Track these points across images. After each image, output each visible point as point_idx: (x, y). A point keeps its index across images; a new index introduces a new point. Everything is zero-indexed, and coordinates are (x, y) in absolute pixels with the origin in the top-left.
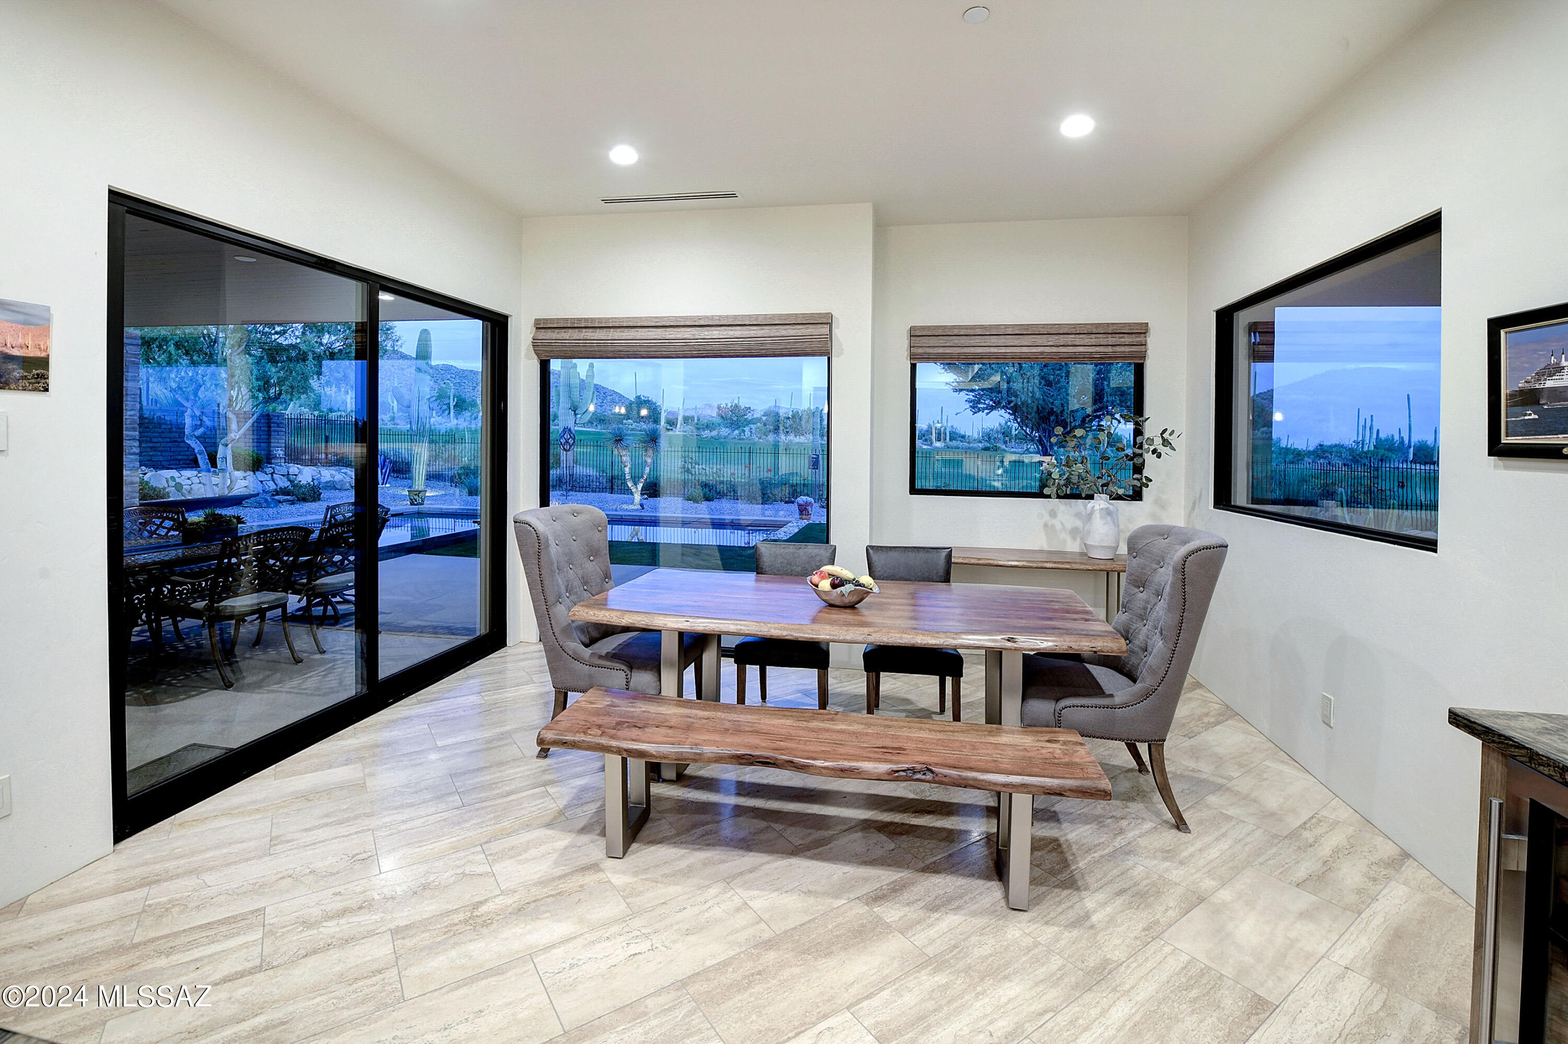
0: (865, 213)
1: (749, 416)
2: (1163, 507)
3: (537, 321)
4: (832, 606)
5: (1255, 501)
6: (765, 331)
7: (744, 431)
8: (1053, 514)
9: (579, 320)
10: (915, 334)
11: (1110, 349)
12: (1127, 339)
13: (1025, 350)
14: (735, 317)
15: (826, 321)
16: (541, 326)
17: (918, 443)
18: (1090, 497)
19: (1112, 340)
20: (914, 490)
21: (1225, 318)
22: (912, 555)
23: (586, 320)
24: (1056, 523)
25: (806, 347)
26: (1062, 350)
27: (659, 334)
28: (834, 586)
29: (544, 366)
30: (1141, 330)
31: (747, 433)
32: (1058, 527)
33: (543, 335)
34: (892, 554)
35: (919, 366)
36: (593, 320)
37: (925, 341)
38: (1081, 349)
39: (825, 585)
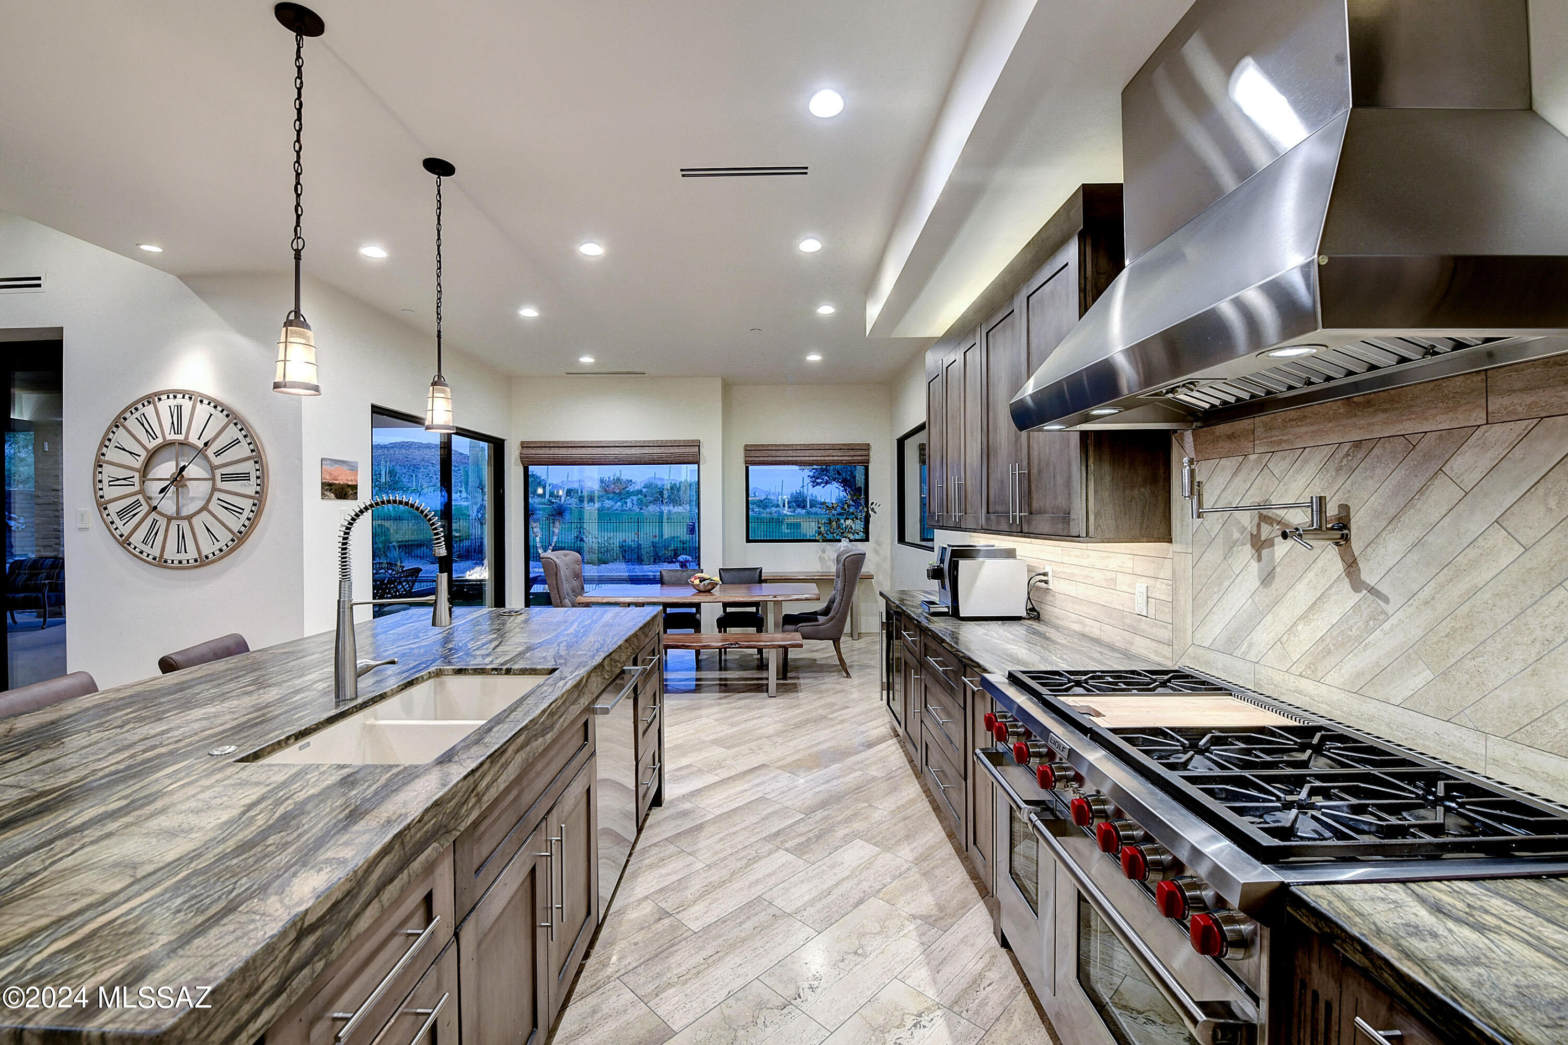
0: (718, 385)
1: (631, 488)
2: (879, 545)
3: (522, 443)
4: (700, 591)
5: (923, 540)
6: (662, 450)
7: (626, 503)
8: (824, 551)
9: (549, 442)
10: (748, 449)
11: (850, 458)
12: (860, 453)
13: (807, 458)
14: (645, 442)
15: (697, 444)
16: (524, 445)
17: (750, 513)
18: (840, 541)
19: (852, 453)
20: (748, 541)
21: (901, 443)
22: (742, 573)
23: (554, 442)
24: (826, 556)
25: (686, 459)
26: (827, 458)
27: (599, 451)
28: (701, 581)
29: (526, 470)
30: (867, 448)
31: (629, 505)
32: (827, 558)
33: (525, 451)
34: (732, 572)
35: (750, 468)
36: (558, 442)
37: (753, 454)
38: (836, 458)
39: (697, 582)
